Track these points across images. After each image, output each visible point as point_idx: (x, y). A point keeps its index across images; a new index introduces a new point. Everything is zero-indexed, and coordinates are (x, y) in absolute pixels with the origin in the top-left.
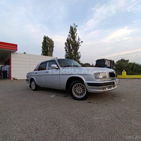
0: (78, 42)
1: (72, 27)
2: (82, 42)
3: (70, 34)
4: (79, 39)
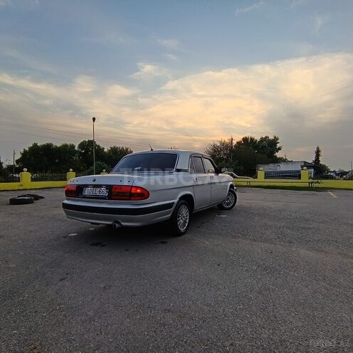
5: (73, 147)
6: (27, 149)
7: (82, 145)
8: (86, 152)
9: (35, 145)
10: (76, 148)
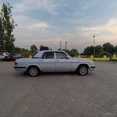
0: (12, 24)
1: (5, 6)
2: (17, 25)
3: (2, 12)
4: (13, 21)
5: (100, 46)
6: (86, 48)
7: (104, 45)
8: (106, 47)
9: (88, 47)
10: (102, 46)
